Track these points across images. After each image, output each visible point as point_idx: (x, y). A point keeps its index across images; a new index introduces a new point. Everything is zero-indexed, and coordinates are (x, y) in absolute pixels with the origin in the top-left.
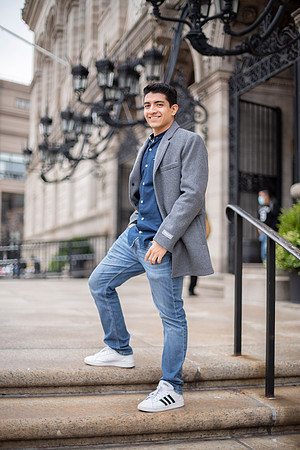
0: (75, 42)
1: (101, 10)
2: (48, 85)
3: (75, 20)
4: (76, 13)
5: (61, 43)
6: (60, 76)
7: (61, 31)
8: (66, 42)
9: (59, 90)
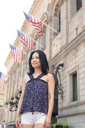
0: (18, 76)
1: (25, 70)
2: (10, 84)
3: (19, 70)
4: (19, 69)
5: (15, 75)
6: (14, 83)
7: (15, 71)
8: (16, 74)
9: (14, 86)
